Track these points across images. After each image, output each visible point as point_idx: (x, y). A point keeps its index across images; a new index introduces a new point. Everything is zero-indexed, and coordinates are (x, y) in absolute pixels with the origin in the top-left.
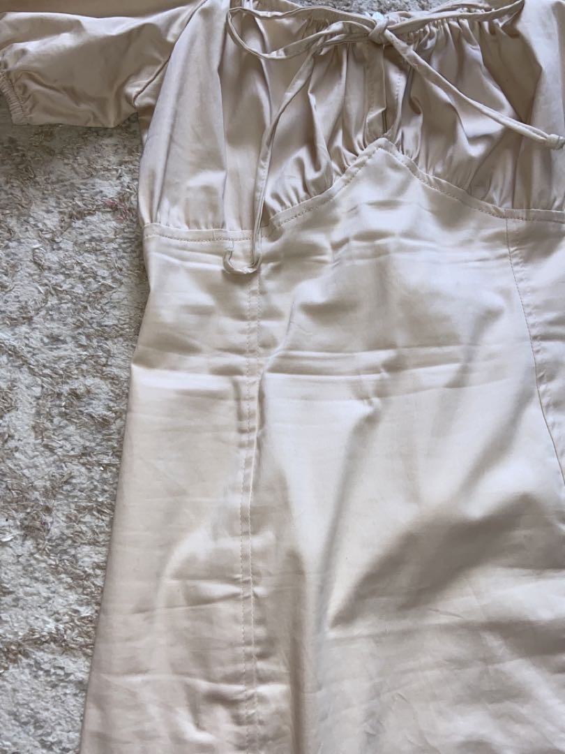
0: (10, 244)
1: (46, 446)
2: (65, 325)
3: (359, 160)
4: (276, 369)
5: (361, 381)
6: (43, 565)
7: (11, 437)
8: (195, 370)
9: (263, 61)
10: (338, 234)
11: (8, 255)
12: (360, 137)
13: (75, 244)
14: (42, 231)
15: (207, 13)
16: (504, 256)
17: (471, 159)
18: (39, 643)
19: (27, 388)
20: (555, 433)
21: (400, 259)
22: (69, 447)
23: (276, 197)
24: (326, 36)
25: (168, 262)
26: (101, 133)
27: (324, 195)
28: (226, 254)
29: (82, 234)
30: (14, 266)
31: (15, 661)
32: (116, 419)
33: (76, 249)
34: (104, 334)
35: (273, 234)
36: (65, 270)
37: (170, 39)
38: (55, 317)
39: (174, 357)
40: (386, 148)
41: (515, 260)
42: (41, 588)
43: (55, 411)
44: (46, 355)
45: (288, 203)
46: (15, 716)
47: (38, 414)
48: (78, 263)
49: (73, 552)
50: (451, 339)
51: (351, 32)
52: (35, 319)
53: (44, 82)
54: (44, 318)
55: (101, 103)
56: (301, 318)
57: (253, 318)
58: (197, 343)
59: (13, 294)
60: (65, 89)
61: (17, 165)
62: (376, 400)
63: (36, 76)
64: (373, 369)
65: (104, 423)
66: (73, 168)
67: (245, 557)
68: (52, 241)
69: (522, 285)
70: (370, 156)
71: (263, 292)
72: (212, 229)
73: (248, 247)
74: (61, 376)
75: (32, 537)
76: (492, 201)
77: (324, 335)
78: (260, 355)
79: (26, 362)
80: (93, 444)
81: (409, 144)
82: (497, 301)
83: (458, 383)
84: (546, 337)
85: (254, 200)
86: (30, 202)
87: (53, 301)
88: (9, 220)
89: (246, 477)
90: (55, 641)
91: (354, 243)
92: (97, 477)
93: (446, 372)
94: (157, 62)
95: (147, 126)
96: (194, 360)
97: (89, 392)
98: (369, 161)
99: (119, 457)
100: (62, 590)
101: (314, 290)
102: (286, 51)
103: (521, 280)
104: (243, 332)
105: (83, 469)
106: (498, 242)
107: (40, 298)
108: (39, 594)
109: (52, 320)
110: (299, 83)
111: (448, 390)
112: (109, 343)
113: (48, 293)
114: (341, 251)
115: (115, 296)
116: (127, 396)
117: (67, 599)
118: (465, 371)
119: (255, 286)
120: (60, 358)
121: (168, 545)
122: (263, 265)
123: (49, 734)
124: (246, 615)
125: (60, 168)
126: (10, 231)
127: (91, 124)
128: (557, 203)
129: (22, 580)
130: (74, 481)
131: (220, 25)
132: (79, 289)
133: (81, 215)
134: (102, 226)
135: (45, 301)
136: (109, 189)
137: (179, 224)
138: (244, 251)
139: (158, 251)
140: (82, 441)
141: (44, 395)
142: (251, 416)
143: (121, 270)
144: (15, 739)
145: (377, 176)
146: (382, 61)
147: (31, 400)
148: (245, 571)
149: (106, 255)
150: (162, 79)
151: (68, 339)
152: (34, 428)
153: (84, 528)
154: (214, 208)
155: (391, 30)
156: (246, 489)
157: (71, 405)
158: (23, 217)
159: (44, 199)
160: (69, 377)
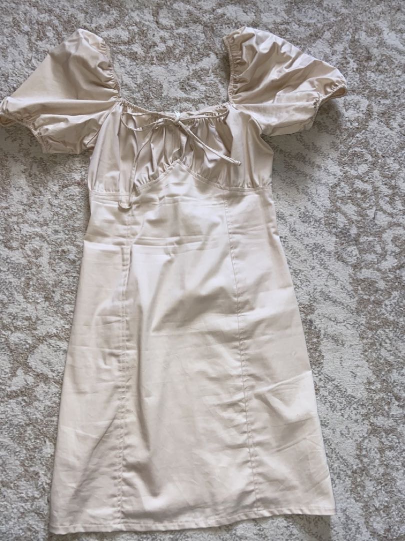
1: (53, 270)
2: (60, 226)
3: (170, 167)
4: (137, 243)
5: (167, 248)
6: (52, 310)
7: (41, 266)
8: (107, 243)
9: (135, 132)
10: (161, 194)
11: (39, 201)
12: (171, 158)
13: (64, 197)
14: (52, 192)
15: (114, 114)
16: (222, 203)
17: (209, 169)
18: (50, 337)
19: (46, 249)
20: (235, 267)
21: (182, 204)
22: (61, 270)
23: (138, 181)
24: (157, 123)
25: (98, 204)
26: (74, 156)
27: (156, 180)
28: (119, 201)
29: (67, 193)
30: (42, 205)
31: (42, 343)
32: (78, 260)
33: (65, 198)
34: (74, 230)
35: (137, 194)
36: (60, 206)
37: (100, 123)
38: (57, 223)
39: (99, 238)
40: (180, 163)
41: (226, 205)
42: (51, 318)
43: (56, 257)
44: (53, 237)
45: (142, 183)
46: (42, 361)
47: (50, 258)
48: (65, 204)
49: (62, 306)
50: (200, 233)
51: (166, 122)
52: (50, 224)
53: (54, 139)
54: (53, 224)
55: (75, 146)
56: (147, 225)
57: (129, 225)
58: (108, 233)
59: (41, 215)
60: (62, 141)
61: (43, 168)
62: (172, 255)
63: (52, 138)
64: (172, 244)
65: (74, 262)
66: (64, 169)
67: (123, 308)
68: (56, 196)
69: (227, 214)
70: (174, 166)
71: (133, 215)
72: (114, 192)
73: (128, 199)
74: (59, 245)
75: (48, 301)
76: (219, 183)
77: (155, 231)
78: (131, 238)
79: (46, 240)
80: (70, 269)
81: (188, 162)
82: (218, 220)
83: (201, 249)
84: (234, 233)
85: (130, 181)
86: (48, 182)
87: (56, 218)
88: (40, 188)
89: (125, 281)
90: (56, 336)
91: (166, 198)
92: (71, 280)
93: (197, 245)
94: (95, 131)
95: (91, 154)
96: (107, 240)
97: (68, 250)
98: (173, 168)
99: (79, 274)
100: (58, 319)
101: (152, 215)
102: (142, 128)
103: (227, 212)
104: (125, 230)
105: (66, 278)
106: (220, 198)
107: (51, 216)
108: (50, 320)
109: (56, 224)
110: (147, 140)
111: (198, 251)
112: (76, 233)
113: (54, 215)
114: (162, 200)
115: (78, 216)
116: (82, 252)
117: (60, 323)
118: (204, 244)
119: (130, 213)
120: (58, 238)
121: (96, 304)
122: (133, 205)
123: (53, 367)
124: (123, 327)
125: (60, 169)
126: (40, 192)
127: (71, 153)
128: (241, 185)
129: (45, 316)
130: (63, 282)
131: (119, 119)
132: (65, 214)
133: (66, 186)
134: (74, 190)
135: (53, 218)
136: (77, 177)
137: (102, 190)
138: (126, 200)
139: (94, 200)
140: (66, 268)
141: (53, 251)
142: (127, 259)
143: (81, 206)
144: (42, 369)
145: (176, 174)
146: (178, 132)
147: (48, 253)
148: (123, 312)
149: (75, 201)
150: (97, 137)
151: (61, 232)
152: (49, 263)
153: (66, 298)
154: (115, 185)
155: (181, 121)
156: (124, 285)
157: (62, 255)
158: (45, 187)
159: (53, 180)
160: (61, 245)
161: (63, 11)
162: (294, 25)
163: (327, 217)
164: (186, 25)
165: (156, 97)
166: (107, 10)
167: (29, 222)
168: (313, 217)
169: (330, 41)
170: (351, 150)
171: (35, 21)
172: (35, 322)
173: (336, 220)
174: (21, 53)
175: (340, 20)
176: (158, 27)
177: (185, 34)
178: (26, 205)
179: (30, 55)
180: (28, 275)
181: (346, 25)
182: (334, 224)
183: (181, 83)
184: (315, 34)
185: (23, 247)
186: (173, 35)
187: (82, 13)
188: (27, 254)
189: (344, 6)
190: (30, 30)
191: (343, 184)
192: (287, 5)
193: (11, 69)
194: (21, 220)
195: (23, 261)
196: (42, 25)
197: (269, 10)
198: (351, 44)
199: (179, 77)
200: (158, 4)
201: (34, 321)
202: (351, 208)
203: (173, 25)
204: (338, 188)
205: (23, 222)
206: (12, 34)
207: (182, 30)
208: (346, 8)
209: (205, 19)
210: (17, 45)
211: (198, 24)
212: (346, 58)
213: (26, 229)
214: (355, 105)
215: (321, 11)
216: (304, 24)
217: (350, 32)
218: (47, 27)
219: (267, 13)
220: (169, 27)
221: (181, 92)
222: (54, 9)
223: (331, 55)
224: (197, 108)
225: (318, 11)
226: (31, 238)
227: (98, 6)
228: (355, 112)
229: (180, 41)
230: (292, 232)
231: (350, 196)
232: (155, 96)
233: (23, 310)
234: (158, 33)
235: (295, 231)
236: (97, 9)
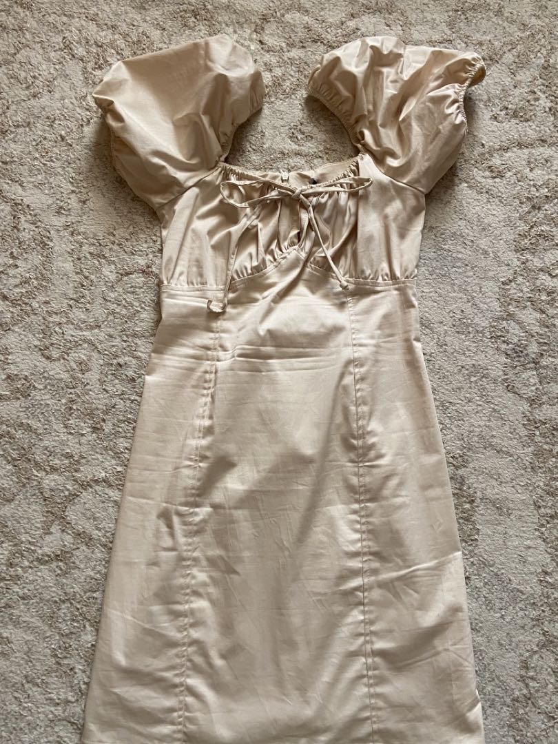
0: (92, 288)
1: (104, 389)
2: (116, 330)
6: (101, 446)
7: (88, 384)
11: (90, 294)
13: (123, 289)
14: (107, 282)
16: (344, 303)
18: (97, 482)
19: (96, 360)
22: (115, 390)
29: (127, 284)
30: (93, 299)
31: (85, 490)
32: (139, 377)
33: (124, 291)
34: (135, 335)
36: (117, 302)
41: (350, 305)
42: (99, 456)
43: (109, 372)
44: (107, 344)
46: (84, 515)
47: (101, 373)
48: (124, 299)
49: (115, 441)
50: (311, 345)
52: (102, 326)
54: (107, 327)
57: (217, 332)
59: (91, 313)
65: (133, 380)
67: (197, 448)
68: (112, 287)
69: (352, 318)
74: (113, 355)
75: (96, 432)
79: (96, 348)
80: (126, 390)
83: (312, 367)
84: (360, 345)
86: (102, 266)
87: (111, 318)
89: (204, 411)
90: (104, 481)
92: (128, 406)
93: (306, 361)
97: (126, 364)
99: (140, 396)
100: (109, 458)
105: (121, 401)
106: (342, 296)
108: (98, 459)
109: (110, 327)
112: (137, 339)
113: (109, 313)
115: (142, 316)
117: (111, 463)
120: (113, 346)
123: (100, 524)
126: (91, 281)
129: (90, 453)
130: (117, 407)
132: (124, 312)
133: (127, 274)
134: (137, 280)
135: (107, 317)
136: (142, 261)
140: (121, 388)
141: (105, 364)
143: (145, 303)
144: (84, 525)
147: (98, 366)
148: (196, 455)
149: (138, 295)
152: (99, 380)
153: (121, 430)
156: (203, 417)
157: (117, 370)
158: (99, 275)
159: (109, 265)
160: (117, 356)
161: (131, 27)
162: (459, 44)
163: (494, 327)
164: (301, 45)
165: (254, 150)
166: (192, 25)
167: (75, 322)
168: (473, 326)
169: (511, 67)
170: (535, 229)
171: (92, 42)
172: (77, 461)
173: (508, 332)
174: (73, 87)
175: (529, 35)
176: (262, 49)
177: (300, 58)
178: (72, 299)
179: (84, 90)
180: (71, 396)
181: (537, 42)
182: (504, 337)
183: (291, 129)
184: (490, 57)
185: (66, 357)
186: (283, 60)
187: (157, 29)
188: (70, 367)
189: (534, 15)
190: (85, 53)
191: (520, 279)
192: (451, 13)
193: (59, 110)
194: (64, 320)
195: (65, 376)
196: (101, 46)
197: (423, 22)
198: (543, 71)
199: (289, 121)
200: (263, 15)
201: (76, 459)
202: (531, 314)
203: (284, 45)
204: (513, 284)
205: (67, 323)
206: (62, 60)
207: (295, 53)
208: (538, 17)
209: (329, 37)
210: (68, 75)
211: (319, 43)
212: (534, 93)
213: (70, 331)
214: (544, 163)
215: (501, 23)
216: (474, 42)
217: (542, 54)
218: (108, 50)
219: (421, 27)
220: (278, 48)
221: (291, 143)
222: (119, 23)
223: (512, 88)
224: (312, 165)
225: (496, 22)
226: (77, 345)
227: (180, 19)
228: (544, 172)
229: (292, 69)
230: (441, 346)
231: (530, 297)
232: (254, 147)
233: (63, 443)
234: (261, 58)
235: (446, 345)
236: (178, 23)
